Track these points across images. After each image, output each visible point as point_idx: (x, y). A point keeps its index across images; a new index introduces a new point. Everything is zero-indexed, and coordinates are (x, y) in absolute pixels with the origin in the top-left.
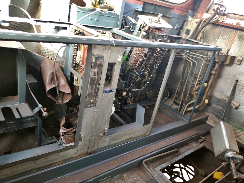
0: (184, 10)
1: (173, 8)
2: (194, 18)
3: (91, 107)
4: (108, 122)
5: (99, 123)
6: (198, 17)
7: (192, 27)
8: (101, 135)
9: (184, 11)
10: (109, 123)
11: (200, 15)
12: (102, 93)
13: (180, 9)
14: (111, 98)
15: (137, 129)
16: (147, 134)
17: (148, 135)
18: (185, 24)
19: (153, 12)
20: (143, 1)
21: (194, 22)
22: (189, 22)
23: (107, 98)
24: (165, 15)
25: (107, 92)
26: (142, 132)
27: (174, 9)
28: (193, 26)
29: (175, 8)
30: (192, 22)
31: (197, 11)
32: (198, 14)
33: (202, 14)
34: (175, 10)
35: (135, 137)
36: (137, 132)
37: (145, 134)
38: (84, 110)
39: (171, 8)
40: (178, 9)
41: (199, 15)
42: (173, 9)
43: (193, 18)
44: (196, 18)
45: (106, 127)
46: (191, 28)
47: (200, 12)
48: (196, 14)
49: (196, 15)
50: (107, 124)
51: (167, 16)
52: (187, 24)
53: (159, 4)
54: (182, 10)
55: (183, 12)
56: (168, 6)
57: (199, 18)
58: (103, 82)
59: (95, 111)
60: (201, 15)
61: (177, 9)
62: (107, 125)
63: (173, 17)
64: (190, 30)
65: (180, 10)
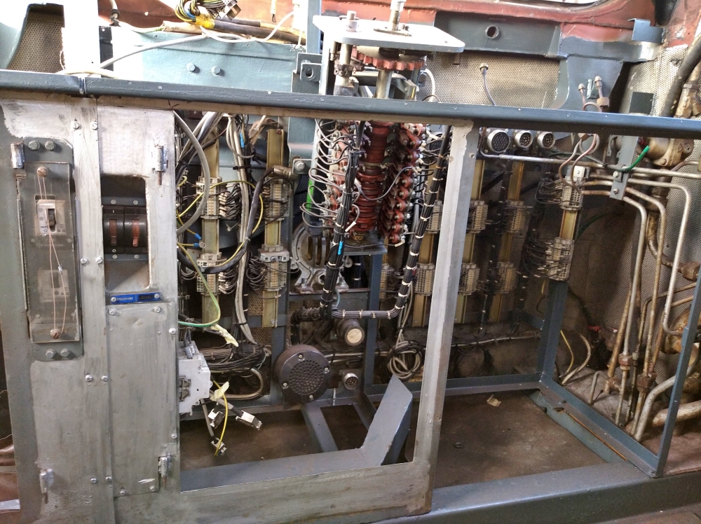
0: (617, 25)
1: (566, 20)
2: (665, 47)
3: (57, 357)
4: (168, 432)
5: (120, 430)
6: (679, 38)
7: (658, 81)
8: (149, 484)
9: (618, 28)
10: (174, 435)
11: (685, 30)
12: (103, 301)
13: (597, 23)
14: (156, 326)
15: (343, 476)
16: (412, 509)
17: (417, 513)
18: (632, 78)
19: (486, 46)
20: (431, 9)
21: (664, 63)
22: (646, 67)
23: (135, 326)
24: (540, 53)
25: (132, 302)
26: (378, 495)
27: (568, 26)
28: (661, 78)
29: (574, 20)
30: (657, 64)
31: (672, 19)
32: (678, 27)
33: (693, 22)
34: (575, 26)
35: (339, 514)
36: (348, 489)
37: (398, 503)
38: (32, 369)
39: (558, 24)
40: (587, 24)
41: (681, 29)
42: (566, 23)
43: (661, 47)
44: (670, 45)
45: (161, 452)
46: (657, 86)
47: (685, 18)
48: (669, 30)
49: (670, 33)
50: (169, 440)
51: (549, 54)
52: (640, 73)
53: (502, 12)
54: (605, 22)
55: (612, 31)
56: (538, 17)
57: (681, 41)
58: (96, 255)
59: (87, 377)
60: (688, 28)
61: (583, 21)
62: (168, 442)
63: (570, 55)
64: (651, 95)
65: (597, 25)
